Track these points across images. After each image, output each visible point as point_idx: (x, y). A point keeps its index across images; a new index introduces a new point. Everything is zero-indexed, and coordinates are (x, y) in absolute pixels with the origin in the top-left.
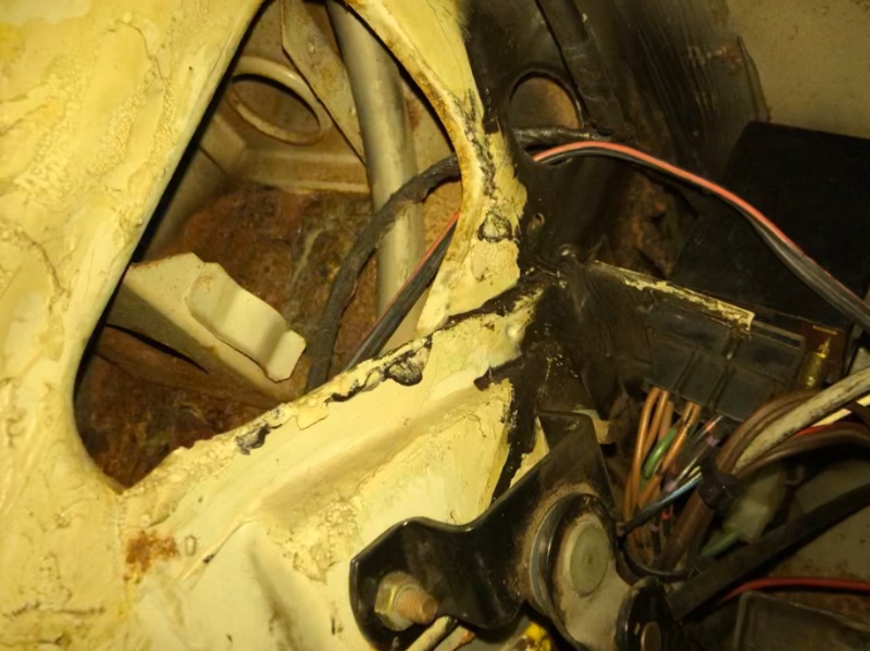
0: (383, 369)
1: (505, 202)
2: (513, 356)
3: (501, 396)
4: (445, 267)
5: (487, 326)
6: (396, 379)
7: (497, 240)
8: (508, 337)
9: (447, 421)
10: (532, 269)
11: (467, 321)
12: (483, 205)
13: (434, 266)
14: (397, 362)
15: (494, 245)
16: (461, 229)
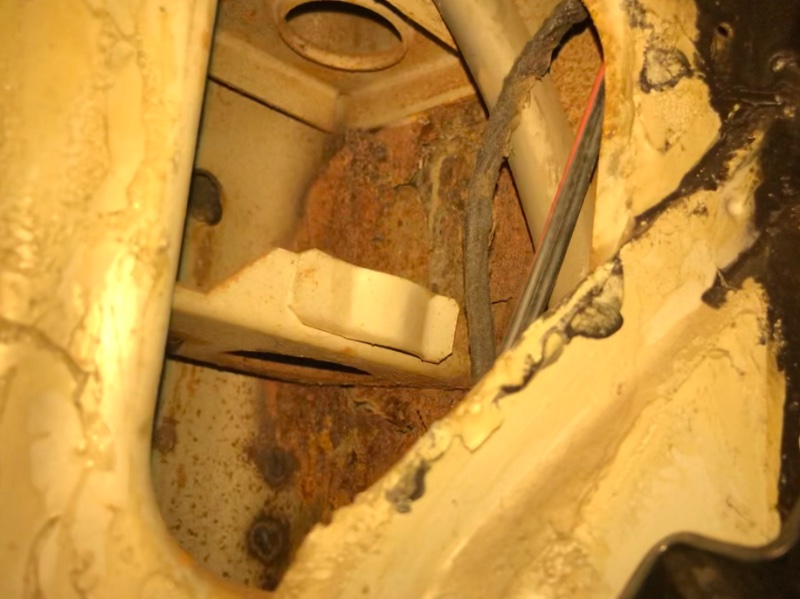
0: (561, 327)
1: (666, 25)
2: (749, 242)
3: (749, 306)
4: (608, 148)
5: (696, 212)
6: (584, 334)
7: (672, 84)
8: (732, 217)
9: (679, 370)
10: (737, 107)
11: (664, 215)
12: (634, 42)
13: (590, 152)
14: (581, 310)
15: (670, 95)
16: (614, 87)
